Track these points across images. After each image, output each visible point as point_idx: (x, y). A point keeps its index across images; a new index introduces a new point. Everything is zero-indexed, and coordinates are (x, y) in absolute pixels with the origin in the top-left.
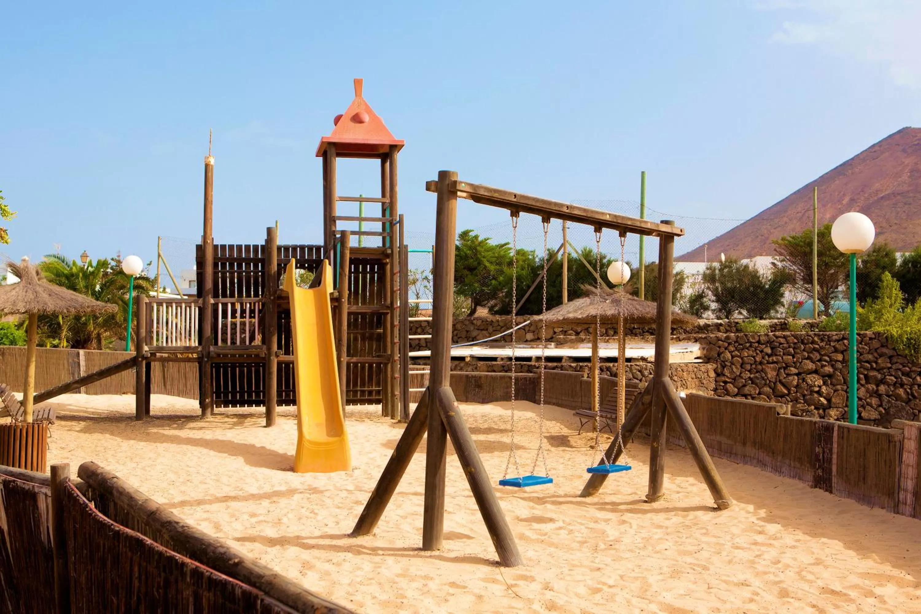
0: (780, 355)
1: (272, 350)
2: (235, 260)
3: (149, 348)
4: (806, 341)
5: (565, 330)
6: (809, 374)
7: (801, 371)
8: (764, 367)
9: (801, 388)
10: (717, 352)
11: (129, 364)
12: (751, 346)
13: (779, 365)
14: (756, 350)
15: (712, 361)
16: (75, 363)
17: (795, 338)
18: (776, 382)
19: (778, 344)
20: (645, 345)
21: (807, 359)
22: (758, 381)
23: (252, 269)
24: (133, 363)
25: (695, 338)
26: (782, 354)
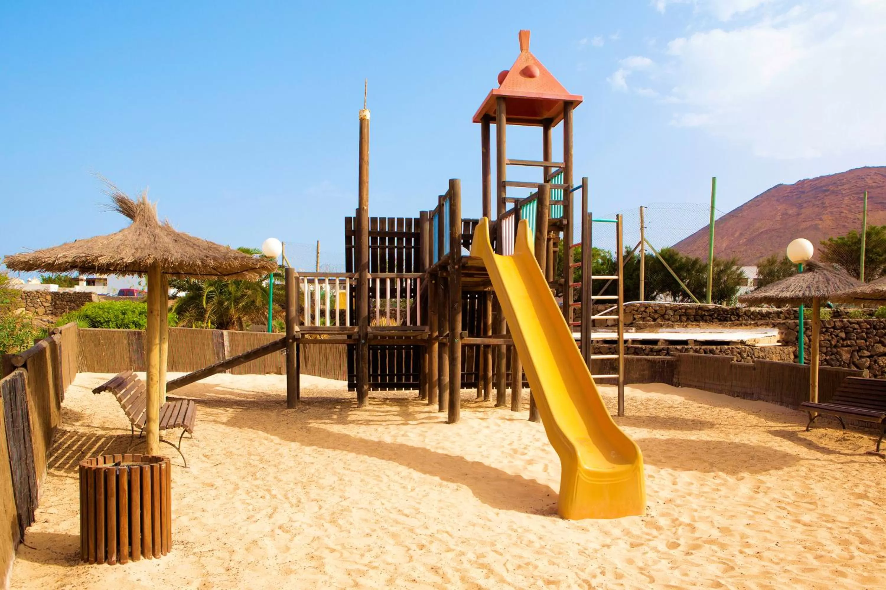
0: (853, 339)
1: (456, 331)
2: (387, 234)
3: (300, 328)
4: (878, 327)
5: (644, 316)
6: (880, 356)
7: (874, 354)
8: (839, 350)
9: (873, 368)
10: (795, 336)
11: (278, 345)
12: (826, 331)
13: (853, 348)
14: (831, 334)
15: (791, 344)
16: (219, 343)
17: (868, 324)
18: (850, 363)
19: (852, 329)
20: (724, 329)
21: (878, 343)
22: (833, 363)
23: (404, 245)
24: (283, 344)
25: (773, 324)
26: (855, 338)
